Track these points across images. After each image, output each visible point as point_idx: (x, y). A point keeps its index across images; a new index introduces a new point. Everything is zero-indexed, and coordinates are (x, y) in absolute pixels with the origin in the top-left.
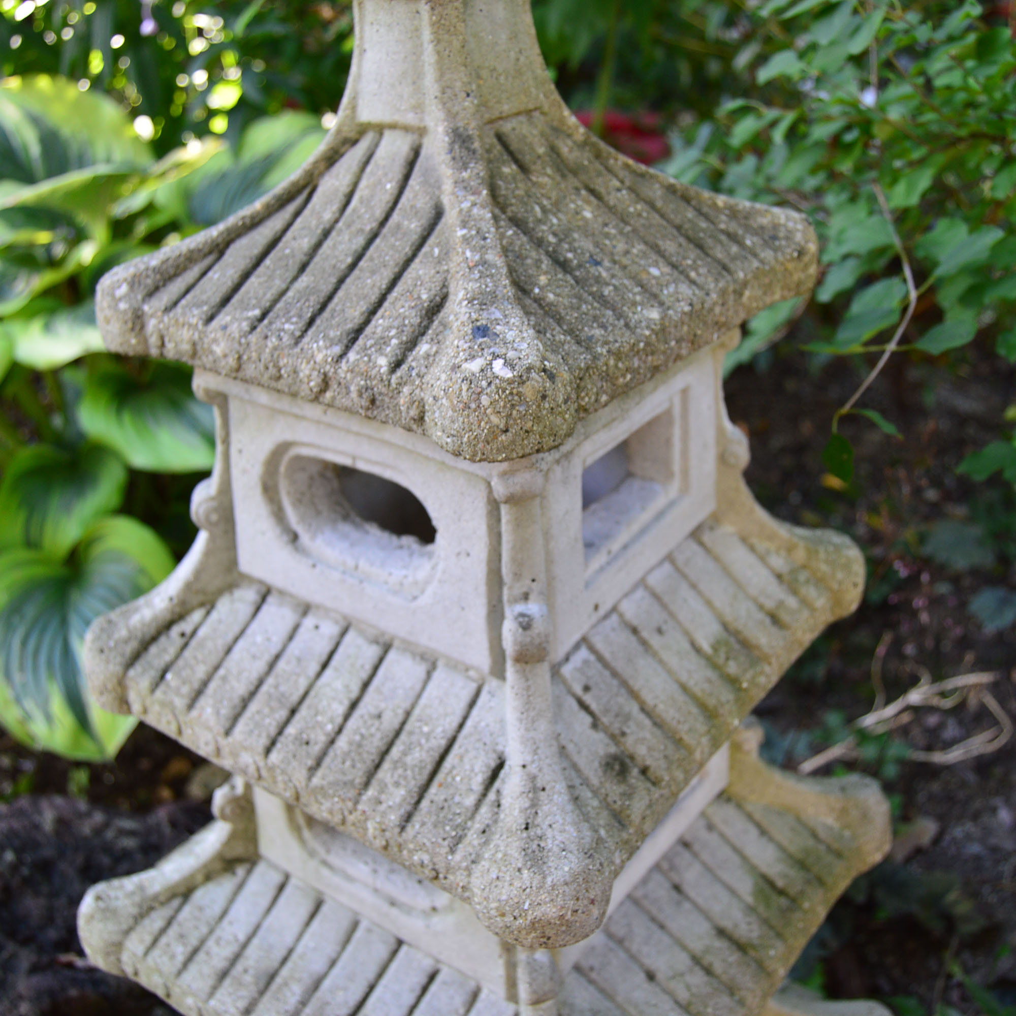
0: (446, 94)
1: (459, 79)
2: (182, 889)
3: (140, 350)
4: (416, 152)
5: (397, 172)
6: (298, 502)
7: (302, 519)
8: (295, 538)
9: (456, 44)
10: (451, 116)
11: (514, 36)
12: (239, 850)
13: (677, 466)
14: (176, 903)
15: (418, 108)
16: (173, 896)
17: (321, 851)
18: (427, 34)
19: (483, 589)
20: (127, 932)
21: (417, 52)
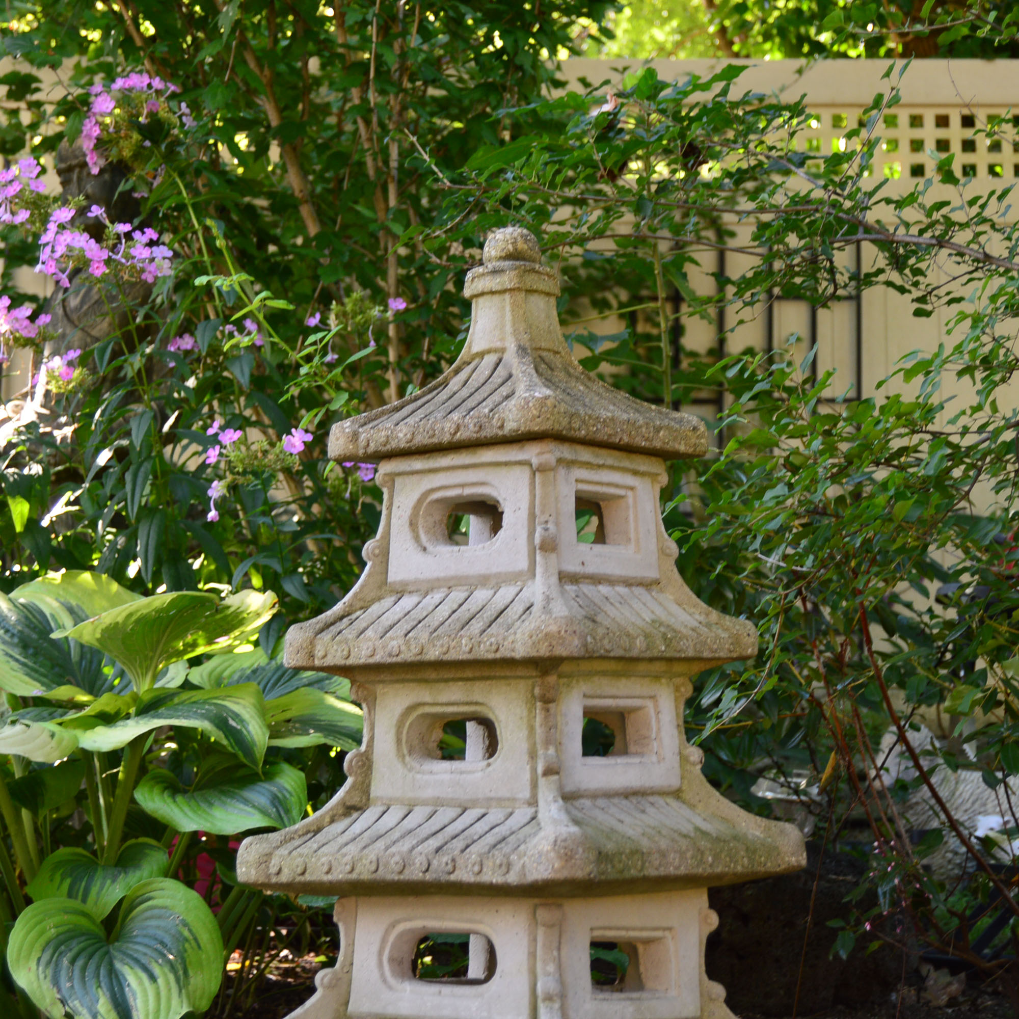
0: (515, 332)
1: (522, 327)
2: (315, 828)
3: (354, 451)
4: (500, 360)
5: (491, 367)
6: (427, 532)
7: (429, 540)
8: (425, 549)
9: (521, 312)
10: (517, 340)
11: (548, 317)
12: (355, 800)
13: (632, 535)
14: (309, 836)
15: (502, 340)
16: (308, 832)
17: (417, 766)
18: (508, 308)
19: (526, 523)
20: (278, 847)
21: (503, 317)
